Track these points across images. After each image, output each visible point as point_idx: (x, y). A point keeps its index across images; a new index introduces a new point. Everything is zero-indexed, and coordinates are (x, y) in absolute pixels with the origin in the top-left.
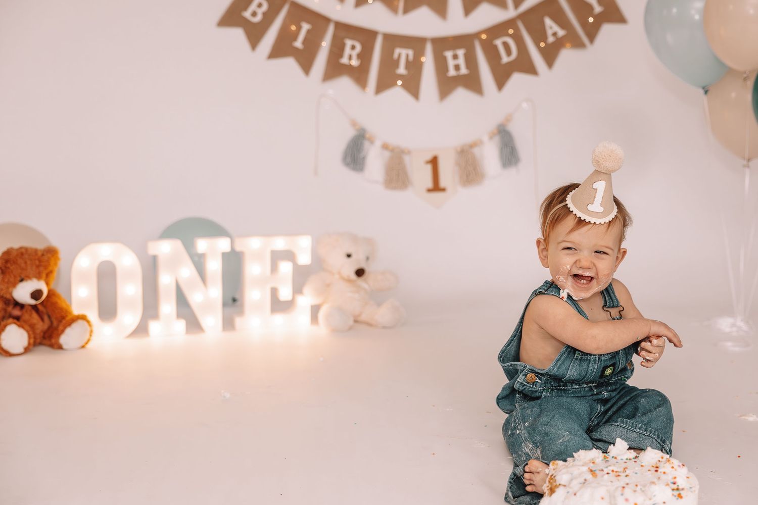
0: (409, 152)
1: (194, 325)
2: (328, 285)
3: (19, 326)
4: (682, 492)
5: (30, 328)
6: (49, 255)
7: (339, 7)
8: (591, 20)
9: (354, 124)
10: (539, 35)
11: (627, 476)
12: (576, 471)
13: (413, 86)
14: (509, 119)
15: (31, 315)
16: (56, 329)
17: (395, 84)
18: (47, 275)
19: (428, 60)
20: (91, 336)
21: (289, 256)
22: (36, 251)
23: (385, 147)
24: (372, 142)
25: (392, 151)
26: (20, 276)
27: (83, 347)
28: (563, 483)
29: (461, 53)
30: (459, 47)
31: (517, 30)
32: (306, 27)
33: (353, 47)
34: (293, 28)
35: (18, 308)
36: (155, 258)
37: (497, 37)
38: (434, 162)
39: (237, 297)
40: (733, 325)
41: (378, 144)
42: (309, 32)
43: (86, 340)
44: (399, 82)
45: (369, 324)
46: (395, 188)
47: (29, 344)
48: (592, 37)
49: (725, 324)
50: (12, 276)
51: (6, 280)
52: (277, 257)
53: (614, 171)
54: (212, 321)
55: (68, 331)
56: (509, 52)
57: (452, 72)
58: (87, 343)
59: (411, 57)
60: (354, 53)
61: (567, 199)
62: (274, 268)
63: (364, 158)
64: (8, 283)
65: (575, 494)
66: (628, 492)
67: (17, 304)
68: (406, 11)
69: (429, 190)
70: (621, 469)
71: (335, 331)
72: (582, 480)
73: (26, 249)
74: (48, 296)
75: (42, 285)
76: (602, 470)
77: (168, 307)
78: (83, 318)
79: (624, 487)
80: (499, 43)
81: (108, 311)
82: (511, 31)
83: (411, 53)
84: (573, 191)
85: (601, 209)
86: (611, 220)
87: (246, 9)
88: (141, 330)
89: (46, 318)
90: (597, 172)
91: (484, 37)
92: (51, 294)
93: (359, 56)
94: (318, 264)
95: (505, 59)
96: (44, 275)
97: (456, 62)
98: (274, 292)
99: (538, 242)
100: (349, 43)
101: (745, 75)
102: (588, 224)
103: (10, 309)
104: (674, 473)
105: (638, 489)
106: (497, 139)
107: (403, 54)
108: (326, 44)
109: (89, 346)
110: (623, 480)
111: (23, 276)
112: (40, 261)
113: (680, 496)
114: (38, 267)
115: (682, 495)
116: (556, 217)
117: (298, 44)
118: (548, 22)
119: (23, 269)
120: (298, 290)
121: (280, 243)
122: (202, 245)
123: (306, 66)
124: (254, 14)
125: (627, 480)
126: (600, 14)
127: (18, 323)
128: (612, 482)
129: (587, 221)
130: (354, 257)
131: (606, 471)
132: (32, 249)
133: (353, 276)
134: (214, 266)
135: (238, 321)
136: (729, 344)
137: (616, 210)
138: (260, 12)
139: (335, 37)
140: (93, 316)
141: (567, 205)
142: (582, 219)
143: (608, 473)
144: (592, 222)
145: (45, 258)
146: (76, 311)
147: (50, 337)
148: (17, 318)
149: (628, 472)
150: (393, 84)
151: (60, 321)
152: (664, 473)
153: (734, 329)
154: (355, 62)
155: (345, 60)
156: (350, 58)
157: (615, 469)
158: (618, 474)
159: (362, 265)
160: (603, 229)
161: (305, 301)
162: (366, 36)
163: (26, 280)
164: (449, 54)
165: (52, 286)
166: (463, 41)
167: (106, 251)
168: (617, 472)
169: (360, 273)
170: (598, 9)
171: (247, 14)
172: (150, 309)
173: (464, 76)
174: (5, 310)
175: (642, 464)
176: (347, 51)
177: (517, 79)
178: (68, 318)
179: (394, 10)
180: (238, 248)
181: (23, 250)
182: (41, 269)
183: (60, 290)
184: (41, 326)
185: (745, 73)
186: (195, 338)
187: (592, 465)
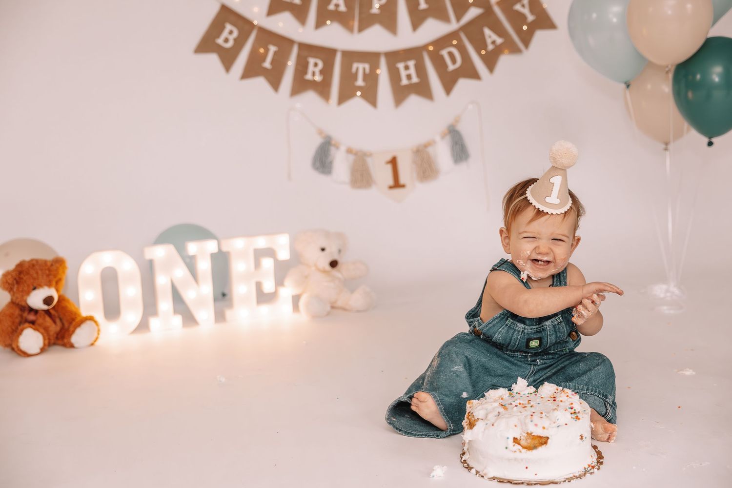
0: (370, 155)
1: (189, 319)
2: (306, 277)
3: (35, 329)
4: (578, 415)
5: (45, 331)
6: (57, 265)
7: (301, 30)
8: (525, 28)
9: (320, 132)
10: (480, 44)
11: (531, 407)
12: (489, 407)
13: (370, 96)
14: (457, 120)
15: (44, 319)
16: (68, 330)
17: (354, 95)
18: (57, 283)
19: (383, 72)
20: (98, 334)
21: (270, 252)
22: (45, 262)
23: (349, 151)
24: (337, 147)
25: (356, 154)
26: (33, 285)
27: (92, 344)
28: (480, 417)
29: (411, 64)
30: (409, 59)
31: (460, 40)
32: (273, 49)
33: (316, 65)
34: (262, 50)
35: (32, 313)
36: (151, 263)
37: (443, 48)
38: (393, 162)
39: (226, 292)
40: (667, 291)
41: (343, 149)
42: (275, 53)
43: (94, 339)
44: (359, 93)
45: (344, 309)
46: (360, 187)
47: (44, 345)
48: (527, 42)
49: (659, 290)
50: (26, 285)
51: (21, 289)
52: (259, 254)
53: (569, 167)
54: (205, 315)
55: (79, 331)
56: (454, 61)
57: (405, 82)
58: (95, 341)
59: (367, 71)
60: (317, 70)
61: (527, 192)
62: (257, 265)
63: (331, 163)
64: (22, 291)
65: (493, 425)
66: (536, 418)
67: (31, 310)
68: (361, 30)
69: (391, 187)
70: (526, 402)
71: (315, 317)
72: (496, 413)
73: (37, 261)
74: (59, 301)
75: (52, 292)
76: (511, 404)
77: (165, 305)
78: (91, 318)
79: (532, 415)
80: (444, 53)
81: (112, 311)
82: (455, 42)
83: (367, 66)
84: (532, 185)
85: (557, 201)
86: (566, 210)
87: (218, 36)
88: (143, 326)
89: (58, 321)
90: (554, 168)
91: (431, 48)
92: (61, 299)
93: (321, 72)
94: (297, 259)
95: (451, 67)
96: (54, 283)
97: (408, 72)
98: (259, 285)
99: (501, 231)
100: (312, 61)
101: (667, 69)
102: (546, 215)
103: (25, 314)
104: (571, 400)
105: (543, 415)
106: (448, 138)
107: (360, 68)
108: (291, 63)
109: (97, 343)
110: (529, 411)
111: (35, 285)
112: (49, 270)
113: (577, 418)
114: (48, 276)
115: (579, 417)
116: (517, 209)
117: (267, 64)
118: (487, 32)
119: (34, 279)
120: (279, 282)
121: (261, 242)
122: (192, 248)
123: (275, 84)
124: (226, 40)
125: (533, 410)
126: (533, 22)
127: (33, 327)
128: (521, 412)
129: (545, 211)
130: (327, 250)
131: (514, 404)
132: (42, 260)
133: (328, 268)
134: (204, 266)
135: (229, 313)
136: (665, 308)
137: (570, 201)
138: (232, 38)
139: (299, 57)
140: (99, 316)
141: (527, 197)
142: (541, 210)
143: (516, 406)
144: (550, 213)
145: (54, 268)
146: (84, 313)
147: (63, 338)
148: (33, 323)
149: (532, 403)
150: (353, 95)
151: (70, 323)
152: (561, 401)
153: (668, 294)
154: (318, 78)
155: (309, 77)
156: (314, 74)
157: (522, 402)
158: (524, 406)
159: (336, 257)
160: (560, 218)
161: (287, 292)
162: (327, 54)
163: (39, 288)
164: (401, 66)
165: (62, 292)
166: (413, 53)
167: (107, 259)
168: (523, 404)
169: (334, 264)
170: (530, 18)
171: (220, 41)
172: (150, 307)
173: (416, 84)
174: (21, 316)
175: (542, 396)
176: (311, 68)
177: (463, 84)
178: (78, 320)
179: (350, 29)
180: (225, 249)
181: (34, 262)
182: (51, 277)
183: (69, 295)
184: (54, 328)
185: (667, 67)
186: (192, 331)
187: (501, 401)
